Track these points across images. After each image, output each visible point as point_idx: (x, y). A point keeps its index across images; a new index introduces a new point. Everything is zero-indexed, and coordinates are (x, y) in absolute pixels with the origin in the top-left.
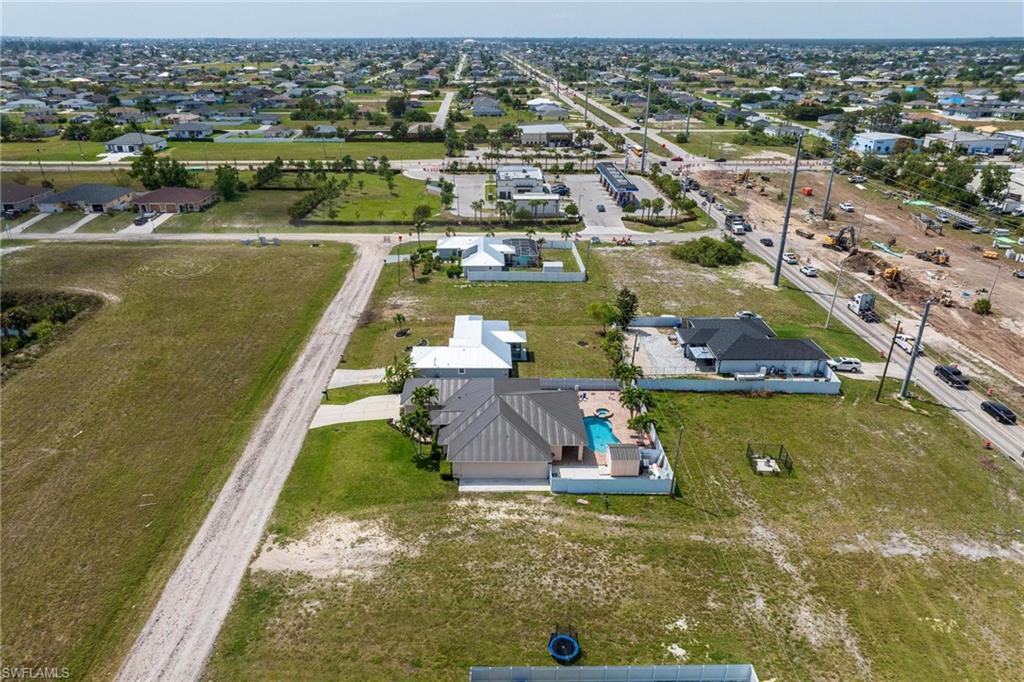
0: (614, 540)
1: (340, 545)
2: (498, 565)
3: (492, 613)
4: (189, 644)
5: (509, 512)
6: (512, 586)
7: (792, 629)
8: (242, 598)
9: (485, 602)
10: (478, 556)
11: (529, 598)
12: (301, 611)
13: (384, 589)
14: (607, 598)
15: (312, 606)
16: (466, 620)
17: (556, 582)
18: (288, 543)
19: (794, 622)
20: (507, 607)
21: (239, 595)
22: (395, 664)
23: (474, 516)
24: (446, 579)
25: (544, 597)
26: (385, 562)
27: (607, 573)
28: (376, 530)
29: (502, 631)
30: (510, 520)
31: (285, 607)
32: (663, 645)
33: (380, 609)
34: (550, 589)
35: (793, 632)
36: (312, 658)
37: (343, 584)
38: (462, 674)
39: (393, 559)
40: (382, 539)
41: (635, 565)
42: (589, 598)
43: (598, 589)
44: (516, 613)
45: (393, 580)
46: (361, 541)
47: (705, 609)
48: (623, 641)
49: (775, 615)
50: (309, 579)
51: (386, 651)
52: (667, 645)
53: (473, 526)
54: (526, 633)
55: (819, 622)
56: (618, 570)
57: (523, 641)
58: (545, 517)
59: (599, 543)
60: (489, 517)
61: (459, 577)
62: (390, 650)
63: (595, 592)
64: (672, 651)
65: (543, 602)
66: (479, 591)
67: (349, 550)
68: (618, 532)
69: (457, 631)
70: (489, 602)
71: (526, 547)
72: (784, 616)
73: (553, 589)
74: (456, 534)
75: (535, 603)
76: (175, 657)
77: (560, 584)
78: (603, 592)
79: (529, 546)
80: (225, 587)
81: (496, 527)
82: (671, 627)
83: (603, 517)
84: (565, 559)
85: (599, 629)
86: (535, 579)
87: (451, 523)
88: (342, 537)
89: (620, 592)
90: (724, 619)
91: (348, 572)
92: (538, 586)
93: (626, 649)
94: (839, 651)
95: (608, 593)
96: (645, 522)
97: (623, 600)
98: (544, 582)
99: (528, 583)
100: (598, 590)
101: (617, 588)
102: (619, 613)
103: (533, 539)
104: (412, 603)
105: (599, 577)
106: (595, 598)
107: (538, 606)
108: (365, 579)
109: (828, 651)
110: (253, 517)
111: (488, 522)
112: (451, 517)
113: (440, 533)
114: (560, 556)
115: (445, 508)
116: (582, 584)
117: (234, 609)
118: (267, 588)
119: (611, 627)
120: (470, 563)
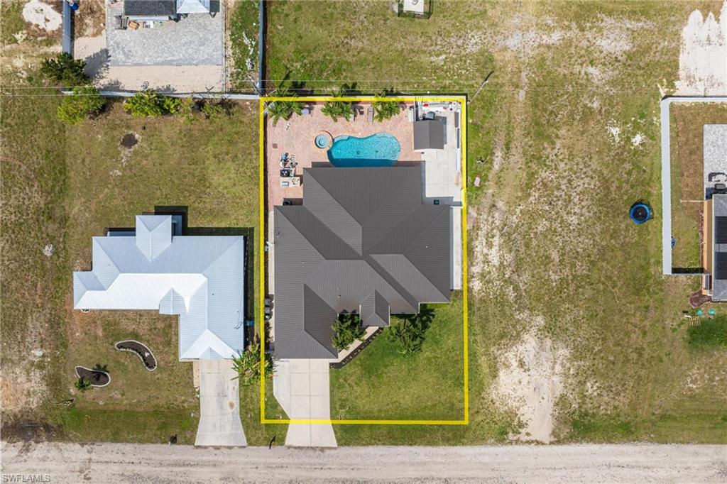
0: (527, 163)
1: (525, 381)
2: (555, 256)
3: (603, 261)
4: (622, 460)
5: (490, 246)
6: (578, 246)
7: (616, 58)
8: (580, 439)
9: (593, 265)
10: (545, 271)
11: (590, 234)
12: (595, 394)
13: (579, 339)
14: (592, 178)
15: (591, 388)
16: (610, 278)
17: (575, 214)
18: (519, 421)
19: (611, 53)
20: (599, 250)
21: (577, 441)
22: (647, 323)
23: (494, 275)
24: (568, 295)
25: (589, 223)
26: (548, 343)
27: (566, 174)
28: (510, 355)
29: (619, 253)
30: (500, 245)
31: (590, 405)
32: (633, 148)
33: (598, 339)
34: (582, 218)
35: (620, 58)
36: (639, 377)
37: (572, 369)
38: (655, 279)
39: (546, 337)
40: (521, 348)
41: (556, 151)
42: (591, 191)
43: (582, 184)
44: (604, 243)
45: (569, 333)
46: (522, 364)
47: (600, 111)
48: (629, 173)
49: (604, 64)
50: (563, 397)
51: (637, 329)
52: (632, 145)
53: (507, 276)
54: (621, 238)
55: (612, 37)
56: (562, 165)
57: (627, 240)
58: (497, 215)
59: (532, 175)
60: (496, 261)
61: (568, 285)
62: (636, 327)
63: (586, 186)
64: (637, 144)
65: (594, 224)
66: (581, 269)
67: (532, 372)
68: (517, 158)
69: (619, 284)
70: (592, 262)
71: (536, 233)
72: (605, 58)
73: (582, 215)
74: (516, 289)
75: (596, 230)
76: (634, 464)
77: (577, 210)
78: (587, 180)
79: (535, 230)
80: (569, 455)
81: (509, 258)
82: (617, 139)
83: (496, 167)
84: (550, 204)
85: (619, 188)
86: (571, 228)
87: (503, 294)
88: (516, 380)
89: (585, 167)
90: (609, 101)
91: (558, 368)
92: (579, 227)
93: (634, 172)
94: (636, 34)
95: (587, 176)
96: (503, 134)
97: (593, 167)
98: (576, 222)
99: (575, 234)
100: (584, 184)
101: (582, 169)
102: (605, 172)
103: (525, 228)
104: (593, 317)
105: (570, 181)
106: (593, 187)
107: (598, 227)
108: (568, 354)
109: (636, 42)
110: (486, 459)
111: (501, 263)
112: (494, 294)
113: (516, 302)
114: (547, 208)
115: (482, 300)
116: (578, 194)
117: (593, 440)
118: (570, 424)
119: (618, 179)
120: (552, 277)
